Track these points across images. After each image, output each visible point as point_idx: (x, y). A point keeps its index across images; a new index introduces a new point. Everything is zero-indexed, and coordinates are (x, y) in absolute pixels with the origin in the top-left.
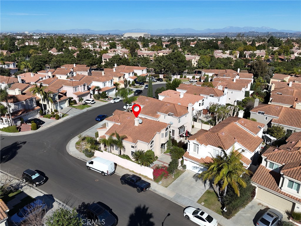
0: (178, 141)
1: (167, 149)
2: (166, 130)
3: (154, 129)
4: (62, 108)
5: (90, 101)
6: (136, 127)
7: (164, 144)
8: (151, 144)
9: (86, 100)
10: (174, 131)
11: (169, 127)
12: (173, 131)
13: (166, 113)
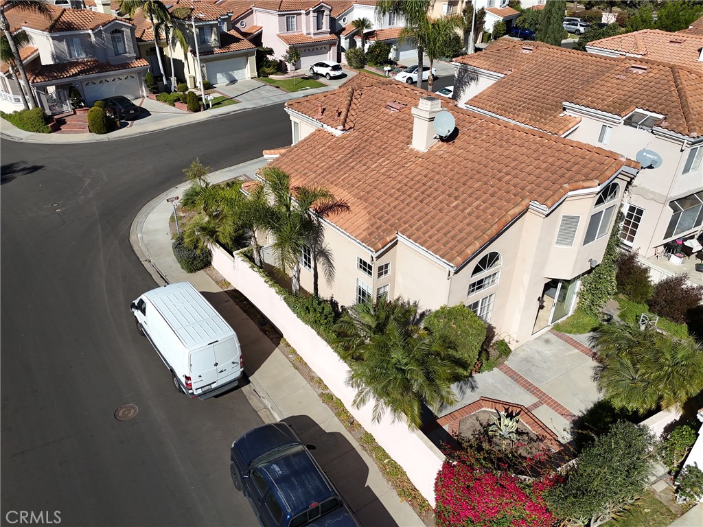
0: (656, 277)
1: (579, 309)
2: (600, 201)
3: (516, 180)
4: (233, 81)
5: (327, 66)
6: (417, 155)
7: (567, 283)
8: (477, 270)
9: (316, 65)
10: (640, 212)
11: (622, 185)
12: (635, 215)
13: (617, 108)
